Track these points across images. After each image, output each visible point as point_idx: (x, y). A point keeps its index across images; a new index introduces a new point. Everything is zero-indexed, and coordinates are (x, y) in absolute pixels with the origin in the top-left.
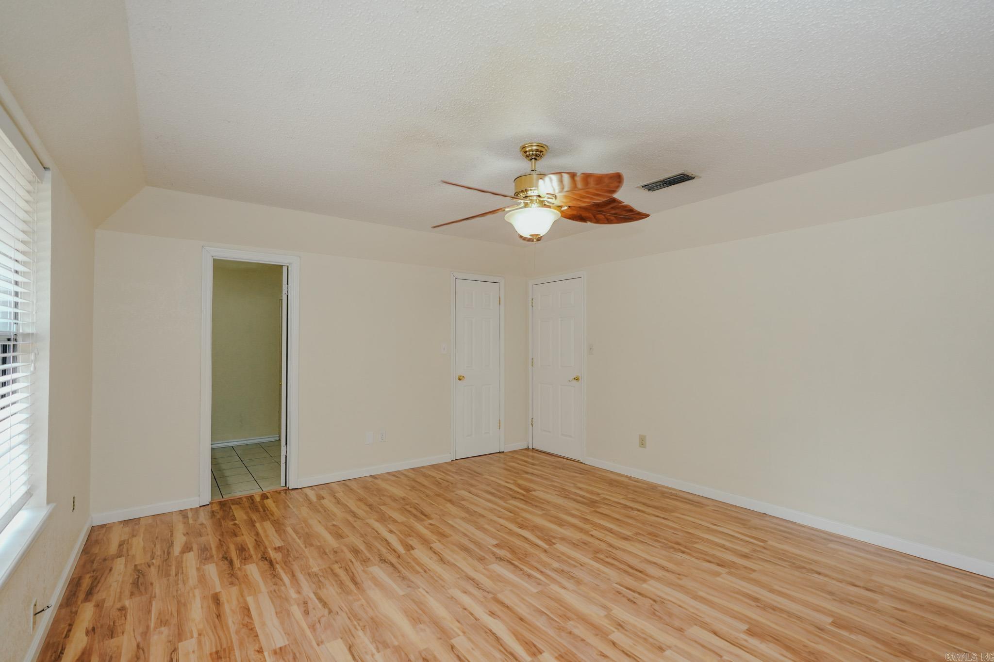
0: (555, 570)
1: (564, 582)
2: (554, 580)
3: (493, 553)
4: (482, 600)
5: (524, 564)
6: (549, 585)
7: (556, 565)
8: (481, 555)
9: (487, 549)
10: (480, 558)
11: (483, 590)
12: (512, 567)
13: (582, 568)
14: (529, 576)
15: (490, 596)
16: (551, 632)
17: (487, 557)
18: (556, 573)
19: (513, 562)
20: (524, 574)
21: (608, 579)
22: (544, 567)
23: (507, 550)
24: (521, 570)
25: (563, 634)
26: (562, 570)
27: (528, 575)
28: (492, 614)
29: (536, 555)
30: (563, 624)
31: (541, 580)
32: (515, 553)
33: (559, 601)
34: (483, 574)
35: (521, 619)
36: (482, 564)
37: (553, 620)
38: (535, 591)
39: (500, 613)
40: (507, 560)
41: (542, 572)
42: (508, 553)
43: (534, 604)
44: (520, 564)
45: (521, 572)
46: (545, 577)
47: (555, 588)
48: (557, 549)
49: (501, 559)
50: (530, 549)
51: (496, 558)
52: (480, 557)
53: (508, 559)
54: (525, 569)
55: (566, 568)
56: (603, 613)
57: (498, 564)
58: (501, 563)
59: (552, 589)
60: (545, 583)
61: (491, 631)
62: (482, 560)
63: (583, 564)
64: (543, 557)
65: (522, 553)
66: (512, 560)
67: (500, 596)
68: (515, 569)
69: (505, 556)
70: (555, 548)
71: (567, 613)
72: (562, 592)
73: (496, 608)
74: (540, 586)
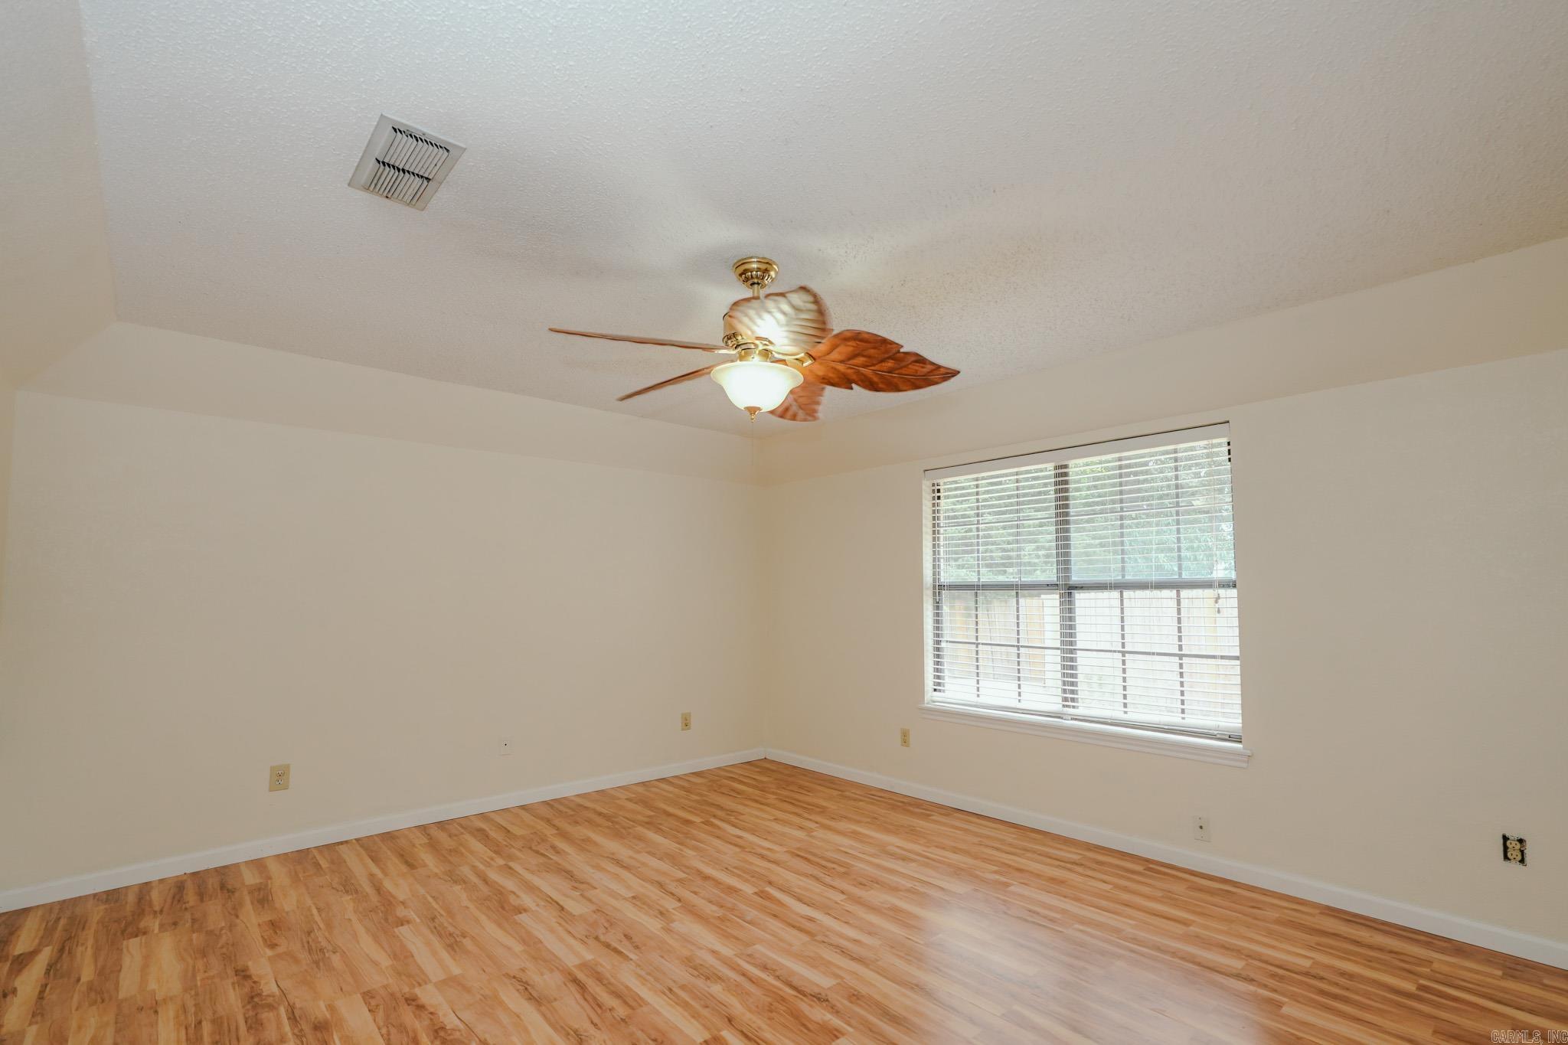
0: (720, 979)
1: (711, 960)
2: (727, 962)
3: (838, 1012)
4: (828, 933)
5: (775, 990)
6: (735, 955)
7: (716, 989)
8: (860, 1006)
9: (853, 1022)
10: (858, 999)
11: (831, 945)
12: (795, 982)
13: (671, 984)
14: (765, 968)
15: (819, 938)
16: (743, 907)
17: (846, 1002)
18: (720, 974)
19: (794, 993)
20: (774, 971)
21: (639, 966)
22: (738, 985)
23: (810, 1020)
24: (778, 978)
25: (730, 905)
26: (709, 979)
27: (767, 969)
28: (811, 919)
29: (750, 1011)
30: (728, 913)
31: (748, 962)
32: (792, 1014)
33: (727, 936)
34: (840, 968)
35: (775, 916)
36: (852, 988)
37: (739, 917)
38: (758, 947)
39: (803, 921)
40: (805, 996)
41: (744, 975)
42: (807, 1013)
43: (760, 931)
44: (780, 989)
45: (777, 973)
46: (739, 965)
47: (727, 951)
48: (704, 1026)
49: (819, 999)
50: (764, 1026)
51: (827, 1000)
52: (858, 1001)
53: (804, 998)
54: (771, 980)
55: (700, 983)
56: (676, 926)
57: (821, 987)
58: (817, 990)
59: (733, 949)
60: (741, 958)
61: (808, 905)
62: (854, 995)
63: (667, 992)
64: (737, 1007)
65: (779, 1013)
66: (796, 996)
67: (805, 938)
68: (789, 979)
69: (811, 1006)
70: (708, 1029)
71: (719, 926)
72: (718, 946)
73: (808, 925)
74: (749, 953)
